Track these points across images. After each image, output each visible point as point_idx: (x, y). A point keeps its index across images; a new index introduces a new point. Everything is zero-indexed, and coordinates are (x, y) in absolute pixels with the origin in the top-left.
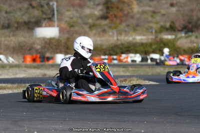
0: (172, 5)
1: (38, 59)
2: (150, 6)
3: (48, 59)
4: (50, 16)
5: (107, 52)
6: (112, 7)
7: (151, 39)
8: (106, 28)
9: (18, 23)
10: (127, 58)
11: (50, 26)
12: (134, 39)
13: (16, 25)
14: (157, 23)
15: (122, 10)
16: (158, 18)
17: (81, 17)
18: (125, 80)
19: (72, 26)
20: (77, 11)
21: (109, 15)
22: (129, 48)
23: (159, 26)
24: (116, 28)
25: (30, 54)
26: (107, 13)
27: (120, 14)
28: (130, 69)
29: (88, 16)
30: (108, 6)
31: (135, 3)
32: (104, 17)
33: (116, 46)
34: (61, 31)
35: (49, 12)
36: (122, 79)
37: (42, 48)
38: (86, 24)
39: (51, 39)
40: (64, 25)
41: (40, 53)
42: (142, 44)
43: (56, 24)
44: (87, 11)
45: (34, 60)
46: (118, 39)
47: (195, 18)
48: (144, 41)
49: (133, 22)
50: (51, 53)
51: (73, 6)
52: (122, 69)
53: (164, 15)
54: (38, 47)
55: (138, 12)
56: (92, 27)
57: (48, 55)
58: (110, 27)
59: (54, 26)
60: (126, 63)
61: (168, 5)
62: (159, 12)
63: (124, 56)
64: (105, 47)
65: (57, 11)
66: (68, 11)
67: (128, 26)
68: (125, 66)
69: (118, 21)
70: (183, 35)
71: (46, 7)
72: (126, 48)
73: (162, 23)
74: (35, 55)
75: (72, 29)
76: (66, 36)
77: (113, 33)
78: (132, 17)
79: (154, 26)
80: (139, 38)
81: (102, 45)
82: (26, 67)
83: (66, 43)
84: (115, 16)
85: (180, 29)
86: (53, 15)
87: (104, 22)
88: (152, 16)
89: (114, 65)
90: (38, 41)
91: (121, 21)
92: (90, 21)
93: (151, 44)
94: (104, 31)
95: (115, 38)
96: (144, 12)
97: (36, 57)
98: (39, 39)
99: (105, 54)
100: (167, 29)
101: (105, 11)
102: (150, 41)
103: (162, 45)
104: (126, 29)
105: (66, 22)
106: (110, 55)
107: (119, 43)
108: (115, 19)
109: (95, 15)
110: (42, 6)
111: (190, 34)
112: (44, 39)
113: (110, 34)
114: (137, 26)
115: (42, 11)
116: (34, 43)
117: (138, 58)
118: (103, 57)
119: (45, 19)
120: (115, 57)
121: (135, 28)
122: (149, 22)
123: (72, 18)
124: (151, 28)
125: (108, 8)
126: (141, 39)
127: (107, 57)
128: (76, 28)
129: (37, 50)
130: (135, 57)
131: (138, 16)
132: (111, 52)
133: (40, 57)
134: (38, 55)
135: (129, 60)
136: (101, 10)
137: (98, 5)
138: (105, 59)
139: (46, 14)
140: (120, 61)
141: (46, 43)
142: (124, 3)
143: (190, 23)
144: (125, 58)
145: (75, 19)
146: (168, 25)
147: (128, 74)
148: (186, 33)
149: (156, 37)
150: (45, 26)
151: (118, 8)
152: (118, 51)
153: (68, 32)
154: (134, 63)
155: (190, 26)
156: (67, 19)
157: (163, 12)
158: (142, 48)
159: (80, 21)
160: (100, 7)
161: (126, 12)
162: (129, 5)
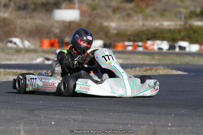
1: (56, 44)
3: (67, 44)
5: (132, 39)
7: (181, 25)
8: (131, 12)
9: (35, 4)
10: (153, 45)
11: (70, 8)
12: (162, 25)
13: (33, 6)
14: (186, 8)
16: (188, 2)
18: (151, 69)
19: (94, 9)
22: (156, 35)
23: (188, 11)
24: (142, 12)
25: (47, 38)
28: (156, 57)
33: (142, 32)
34: (82, 14)
36: (148, 68)
37: (61, 32)
38: (109, 7)
39: (71, 23)
40: (85, 7)
41: (58, 37)
42: (170, 31)
43: (77, 6)
45: (52, 45)
46: (143, 25)
48: (173, 28)
49: (160, 6)
52: (147, 57)
54: (57, 31)
56: (116, 10)
57: (67, 39)
58: (136, 12)
59: (74, 8)
60: (152, 51)
63: (149, 43)
64: (129, 33)
67: (155, 10)
68: (151, 54)
69: (144, 5)
72: (152, 34)
73: (192, 9)
74: (53, 40)
75: (94, 12)
76: (87, 19)
77: (139, 18)
79: (183, 11)
80: (166, 24)
81: (126, 31)
82: (44, 52)
83: (87, 27)
89: (139, 53)
90: (56, 25)
91: (148, 6)
92: (114, 4)
93: (179, 31)
94: (129, 15)
95: (141, 23)
97: (55, 42)
98: (58, 22)
99: (129, 40)
100: (197, 15)
102: (178, 27)
103: (191, 32)
104: (153, 13)
105: (88, 4)
106: (135, 41)
107: (145, 28)
108: (140, 3)
112: (63, 22)
113: (136, 18)
114: (165, 10)
116: (52, 26)
117: (165, 45)
118: (127, 43)
120: (140, 44)
121: (163, 13)
122: (179, 7)
124: (180, 13)
126: (169, 25)
127: (131, 43)
128: (99, 11)
129: (55, 35)
130: (162, 44)
132: (136, 39)
133: (59, 42)
134: (57, 40)
135: (156, 48)
138: (129, 46)
140: (146, 48)
141: (65, 26)
144: (151, 45)
145: (97, 2)
146: (198, 10)
147: (153, 62)
149: (186, 23)
150: (66, 8)
152: (144, 37)
153: (90, 15)
154: (161, 51)
156: (89, 1)
158: (169, 35)
159: (103, 4)
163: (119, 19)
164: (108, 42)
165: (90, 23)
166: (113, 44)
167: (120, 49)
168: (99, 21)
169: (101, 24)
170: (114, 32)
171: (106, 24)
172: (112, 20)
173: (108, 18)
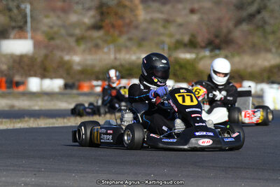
0: (192, 11)
1: (3, 85)
2: (162, 12)
3: (18, 84)
4: (21, 24)
5: (101, 77)
6: (108, 13)
8: (100, 42)
10: (129, 84)
11: (20, 38)
12: (139, 58)
14: (171, 36)
15: (122, 17)
16: (173, 29)
17: (64, 26)
19: (52, 39)
20: (59, 17)
21: (104, 24)
22: (131, 72)
23: (173, 40)
24: (113, 41)
26: (102, 20)
27: (120, 22)
29: (74, 25)
30: (103, 10)
31: (141, 7)
32: (97, 27)
34: (37, 45)
35: (19, 18)
37: (9, 68)
38: (71, 35)
39: (22, 57)
40: (40, 37)
41: (6, 75)
43: (29, 35)
44: (73, 18)
46: (116, 59)
47: (225, 30)
49: (136, 34)
50: (22, 76)
51: (54, 10)
53: (180, 25)
54: (4, 67)
55: (145, 21)
56: (79, 40)
57: (17, 78)
58: (106, 41)
59: (26, 38)
61: (187, 11)
62: (174, 21)
63: (124, 82)
64: (97, 69)
65: (31, 17)
66: (47, 16)
67: (130, 39)
69: (116, 33)
70: (207, 53)
71: (15, 11)
72: (127, 70)
73: (178, 37)
75: (52, 42)
76: (43, 52)
77: (110, 50)
78: (136, 27)
79: (167, 40)
81: (93, 66)
83: (42, 62)
84: (113, 26)
85: (203, 44)
86: (26, 22)
87: (96, 34)
88: (164, 27)
90: (3, 59)
91: (121, 33)
92: (77, 32)
94: (97, 46)
95: (112, 56)
96: (152, 21)
97: (1, 81)
98: (5, 56)
99: (97, 79)
100: (185, 45)
101: (98, 18)
103: (177, 67)
104: (129, 44)
105: (44, 32)
106: (105, 80)
107: (117, 63)
108: (112, 30)
109: (84, 24)
110: (10, 10)
111: (217, 52)
112: (12, 56)
113: (106, 50)
114: (143, 39)
115: (10, 17)
118: (95, 83)
119: (13, 28)
121: (141, 43)
122: (160, 34)
123: (51, 27)
124: (163, 43)
125: (102, 14)
127: (100, 83)
128: (58, 42)
129: (2, 72)
131: (144, 26)
133: (6, 82)
134: (4, 79)
136: (94, 17)
137: (89, 9)
138: (98, 86)
139: (15, 21)
141: (14, 61)
142: (125, 6)
143: (217, 36)
145: (55, 29)
146: (186, 39)
148: (212, 51)
149: (170, 56)
150: (15, 38)
151: (116, 14)
153: (46, 47)
155: (217, 41)
156: (45, 28)
157: (179, 20)
159: (63, 31)
160: (92, 13)
161: (127, 20)
162: (132, 10)
163: (84, 51)
164: (70, 82)
165: (46, 56)
166: (77, 84)
167: (86, 90)
168: (58, 54)
169: (61, 58)
170: (78, 68)
171: (67, 58)
172: (75, 53)
173: (70, 50)
